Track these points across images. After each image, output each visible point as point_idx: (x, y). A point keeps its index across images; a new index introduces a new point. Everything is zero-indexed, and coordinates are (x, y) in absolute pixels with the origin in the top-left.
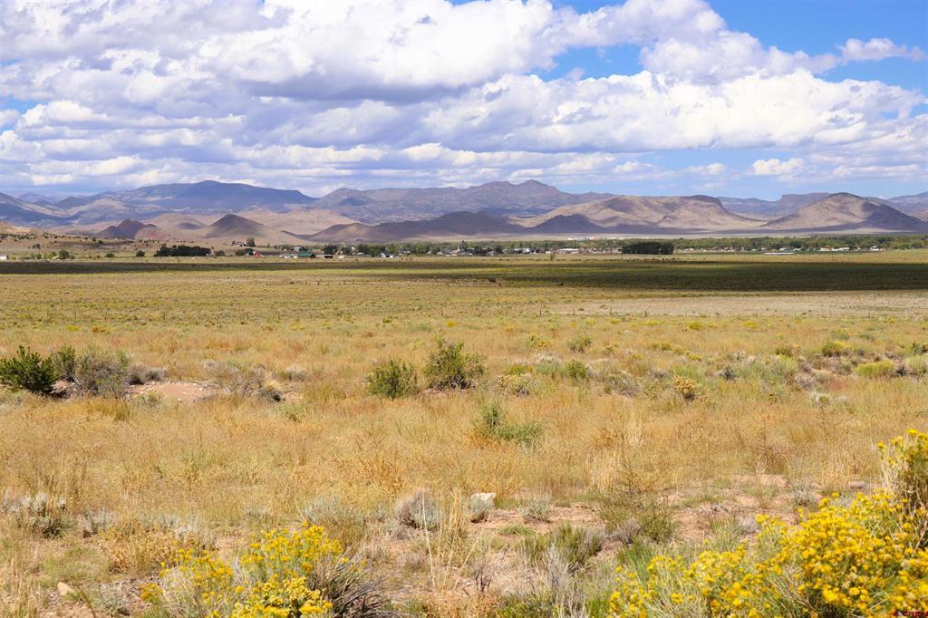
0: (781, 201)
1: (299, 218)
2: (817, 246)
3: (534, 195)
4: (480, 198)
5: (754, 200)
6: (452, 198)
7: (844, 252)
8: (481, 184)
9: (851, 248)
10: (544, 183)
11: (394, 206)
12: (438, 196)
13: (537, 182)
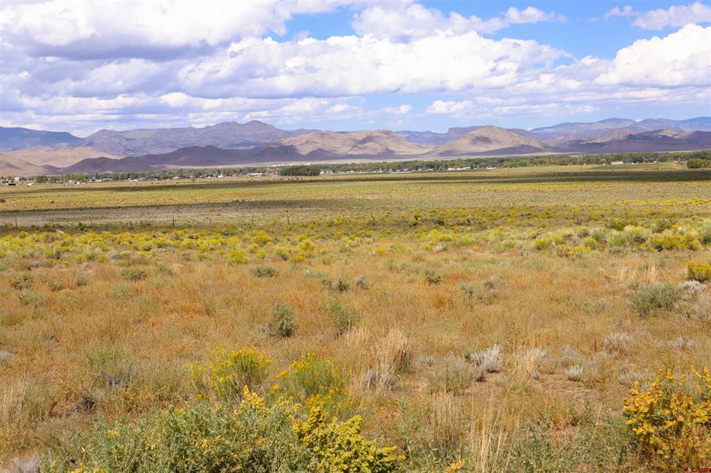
0: (448, 133)
1: (63, 154)
2: (447, 167)
3: (257, 132)
4: (214, 135)
5: (429, 133)
6: (192, 136)
7: (467, 171)
8: (214, 124)
9: (472, 168)
10: (264, 122)
11: (145, 143)
12: (180, 135)
13: (259, 122)
